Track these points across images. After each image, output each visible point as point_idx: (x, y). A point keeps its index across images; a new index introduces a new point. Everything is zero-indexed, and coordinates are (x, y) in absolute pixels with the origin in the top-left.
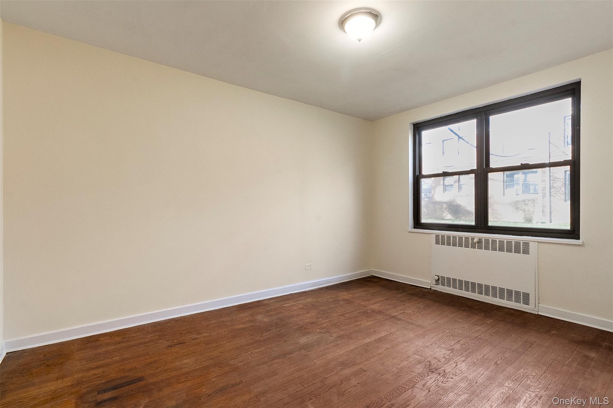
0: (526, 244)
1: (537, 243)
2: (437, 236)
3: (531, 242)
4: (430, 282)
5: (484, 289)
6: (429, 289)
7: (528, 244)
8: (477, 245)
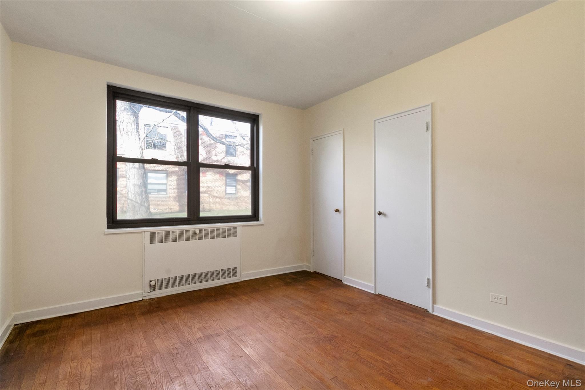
0: (235, 229)
1: (241, 227)
2: (152, 235)
3: (238, 227)
4: (142, 292)
5: (203, 276)
6: (141, 300)
7: (236, 228)
8: (197, 236)
